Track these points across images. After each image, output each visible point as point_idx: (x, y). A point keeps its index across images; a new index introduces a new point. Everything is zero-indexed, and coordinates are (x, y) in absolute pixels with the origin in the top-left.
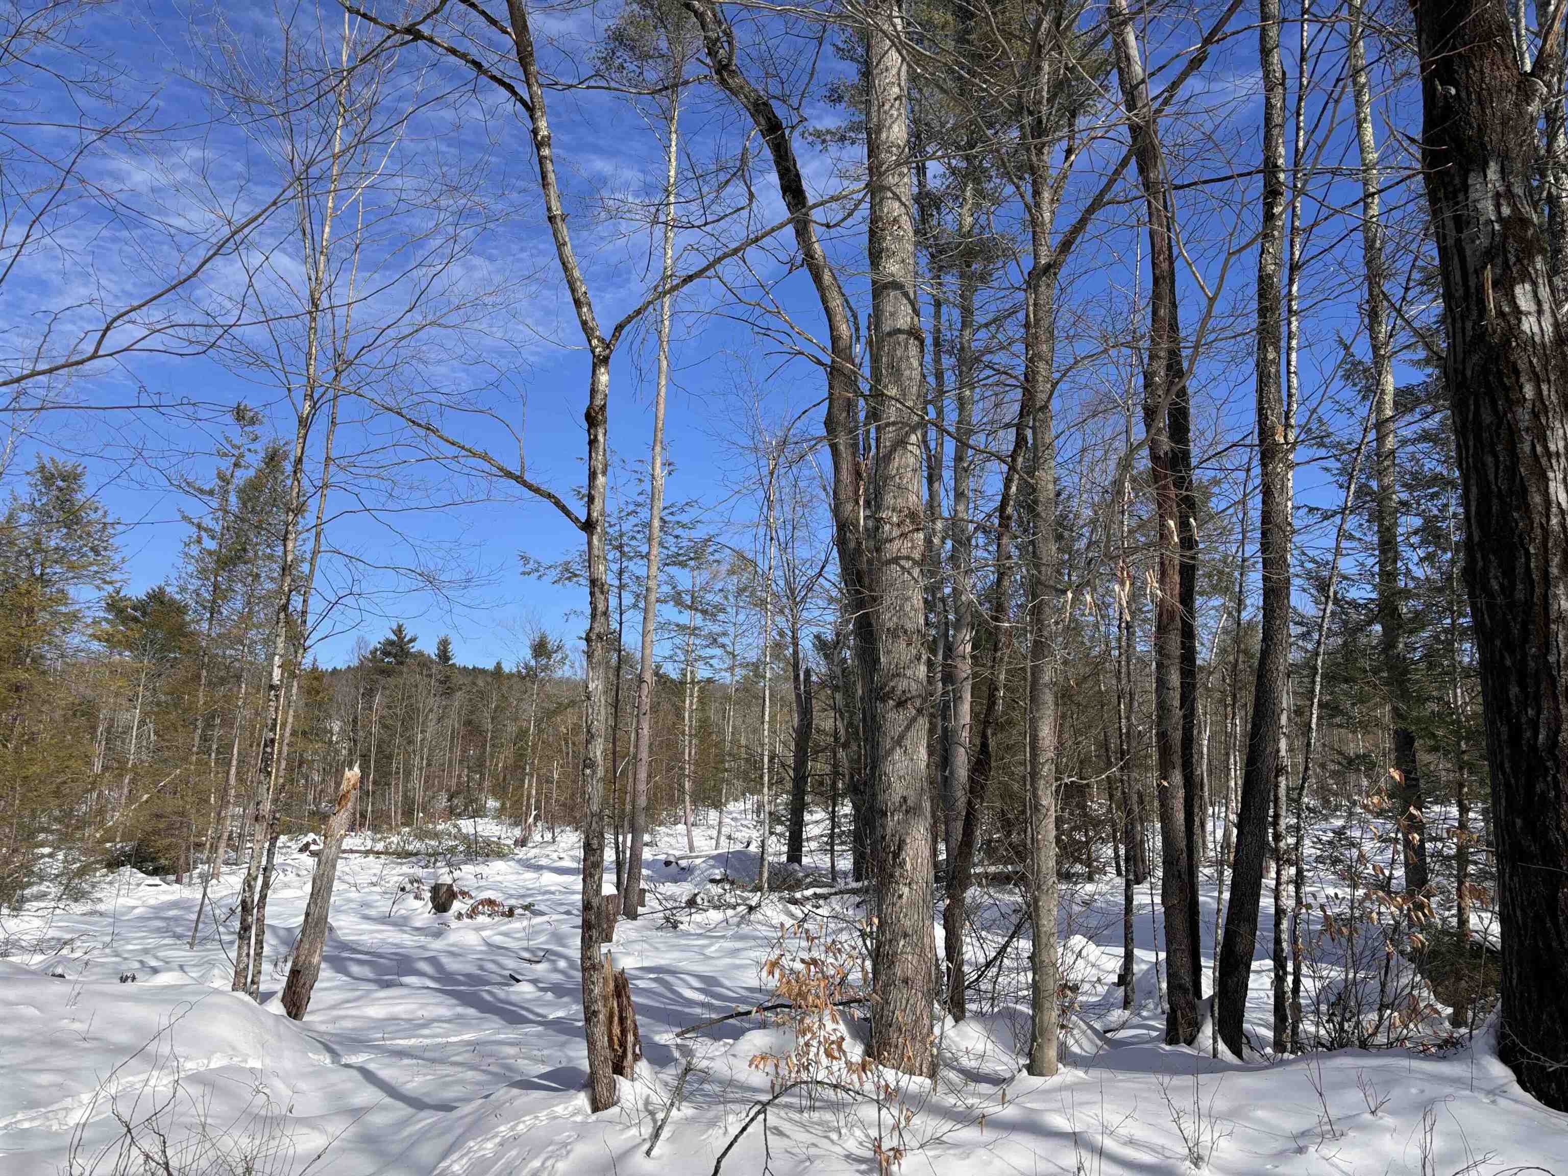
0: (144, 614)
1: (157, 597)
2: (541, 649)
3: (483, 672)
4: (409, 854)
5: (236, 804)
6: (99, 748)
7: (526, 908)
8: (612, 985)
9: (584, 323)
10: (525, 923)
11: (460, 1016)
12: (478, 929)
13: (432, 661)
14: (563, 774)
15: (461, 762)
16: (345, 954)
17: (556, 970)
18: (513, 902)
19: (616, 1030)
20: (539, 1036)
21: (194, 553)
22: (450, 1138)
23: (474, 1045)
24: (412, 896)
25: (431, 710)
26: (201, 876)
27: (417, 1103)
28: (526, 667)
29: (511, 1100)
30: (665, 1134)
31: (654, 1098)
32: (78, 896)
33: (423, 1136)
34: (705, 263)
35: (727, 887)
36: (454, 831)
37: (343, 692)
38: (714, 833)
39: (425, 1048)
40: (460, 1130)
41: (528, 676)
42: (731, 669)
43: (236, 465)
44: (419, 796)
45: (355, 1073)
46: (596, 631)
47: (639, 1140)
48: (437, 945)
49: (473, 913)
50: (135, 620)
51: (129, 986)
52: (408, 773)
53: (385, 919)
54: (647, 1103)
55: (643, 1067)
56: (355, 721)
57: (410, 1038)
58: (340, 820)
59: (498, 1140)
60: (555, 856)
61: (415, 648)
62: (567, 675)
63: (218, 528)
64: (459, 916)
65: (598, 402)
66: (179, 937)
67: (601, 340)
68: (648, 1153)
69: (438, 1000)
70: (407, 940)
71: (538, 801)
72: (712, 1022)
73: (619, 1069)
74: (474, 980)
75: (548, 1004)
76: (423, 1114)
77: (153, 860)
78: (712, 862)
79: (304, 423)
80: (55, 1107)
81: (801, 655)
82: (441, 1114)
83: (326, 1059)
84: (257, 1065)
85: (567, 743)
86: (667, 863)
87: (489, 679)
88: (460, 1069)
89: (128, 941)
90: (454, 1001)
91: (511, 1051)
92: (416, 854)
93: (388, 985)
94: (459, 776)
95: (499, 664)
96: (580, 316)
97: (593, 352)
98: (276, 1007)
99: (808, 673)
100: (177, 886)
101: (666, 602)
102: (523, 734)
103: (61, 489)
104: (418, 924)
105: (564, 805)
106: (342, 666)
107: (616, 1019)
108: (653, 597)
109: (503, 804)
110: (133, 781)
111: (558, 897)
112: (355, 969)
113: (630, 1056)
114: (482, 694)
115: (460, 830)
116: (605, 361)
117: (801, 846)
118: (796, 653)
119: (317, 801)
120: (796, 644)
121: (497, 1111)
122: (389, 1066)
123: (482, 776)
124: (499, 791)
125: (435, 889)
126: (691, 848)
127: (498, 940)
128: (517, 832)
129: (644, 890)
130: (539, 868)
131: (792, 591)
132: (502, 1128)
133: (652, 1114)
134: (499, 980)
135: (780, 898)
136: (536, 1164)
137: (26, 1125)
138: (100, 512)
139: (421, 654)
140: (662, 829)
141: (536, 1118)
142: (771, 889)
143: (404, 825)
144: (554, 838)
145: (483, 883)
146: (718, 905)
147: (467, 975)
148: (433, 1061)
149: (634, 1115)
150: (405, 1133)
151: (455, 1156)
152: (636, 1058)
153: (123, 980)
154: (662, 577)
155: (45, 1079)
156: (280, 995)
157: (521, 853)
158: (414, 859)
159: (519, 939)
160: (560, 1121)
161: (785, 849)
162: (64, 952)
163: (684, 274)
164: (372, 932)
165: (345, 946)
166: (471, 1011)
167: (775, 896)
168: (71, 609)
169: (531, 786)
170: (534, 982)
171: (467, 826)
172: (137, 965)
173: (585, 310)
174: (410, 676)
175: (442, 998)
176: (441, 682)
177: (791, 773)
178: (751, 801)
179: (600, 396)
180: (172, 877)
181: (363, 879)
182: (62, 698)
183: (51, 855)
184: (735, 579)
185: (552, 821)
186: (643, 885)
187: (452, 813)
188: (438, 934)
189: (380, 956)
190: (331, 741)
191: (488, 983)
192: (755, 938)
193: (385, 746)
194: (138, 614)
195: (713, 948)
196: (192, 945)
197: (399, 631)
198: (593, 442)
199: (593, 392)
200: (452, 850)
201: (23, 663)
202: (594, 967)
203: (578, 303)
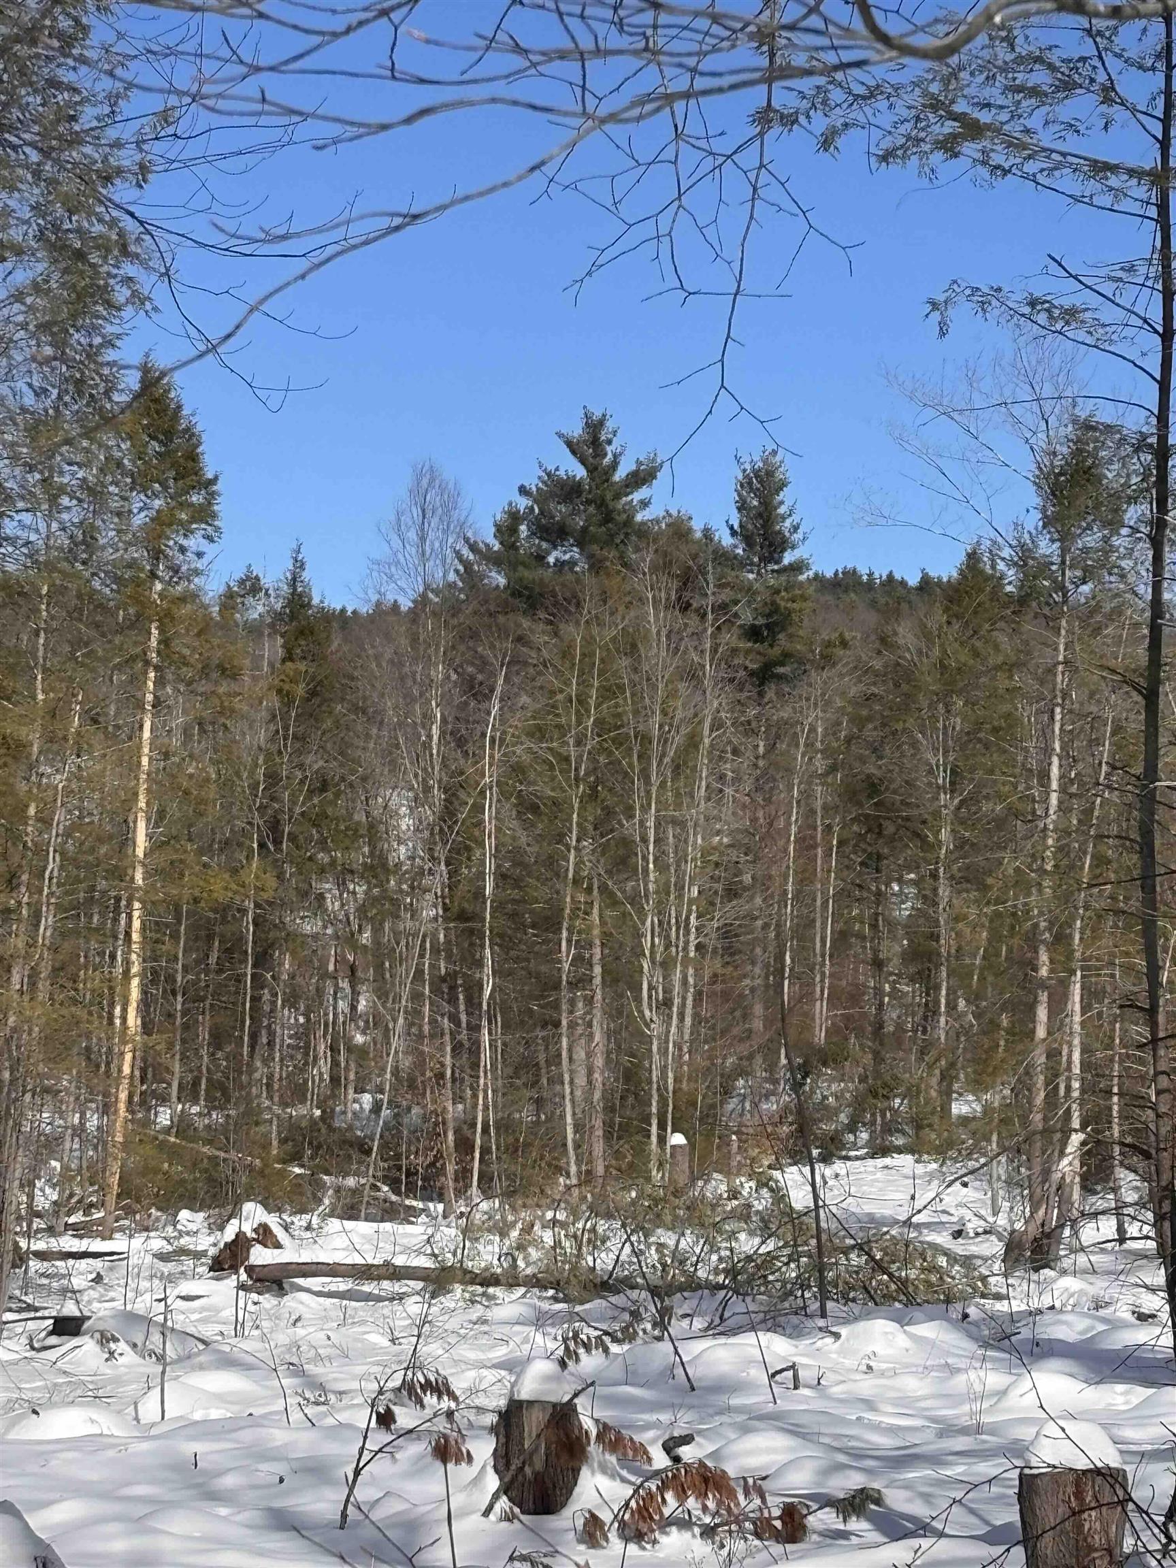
18: (805, 1481)
41: (1033, 596)
49: (643, 1519)
197: (591, 444)
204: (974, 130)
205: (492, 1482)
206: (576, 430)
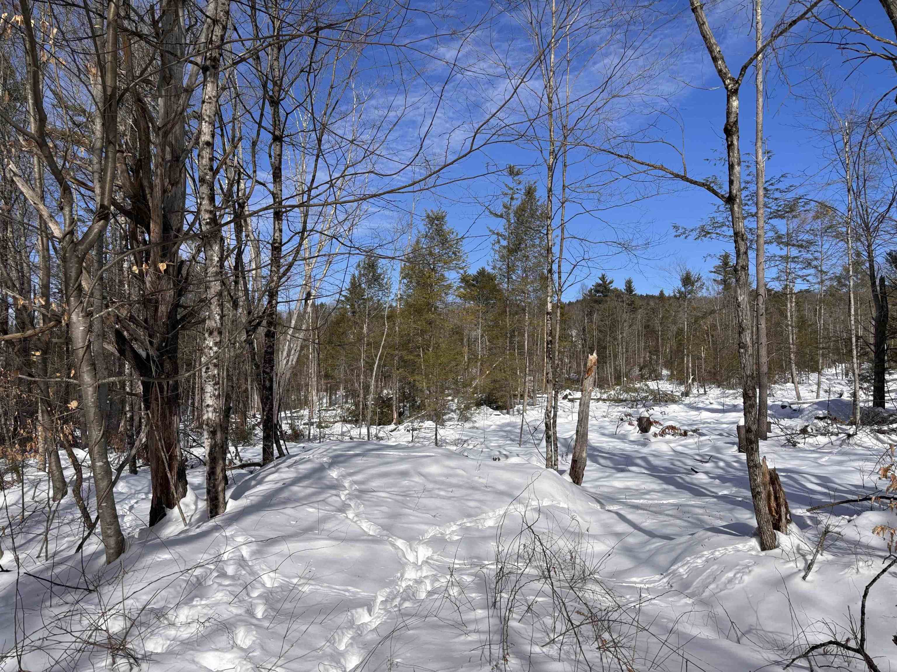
0: (477, 282)
1: (482, 273)
2: (687, 280)
3: (653, 297)
4: (622, 401)
5: (530, 375)
6: (466, 349)
7: (694, 431)
8: (768, 477)
9: (720, 71)
10: (696, 440)
11: (665, 490)
12: (668, 442)
13: (623, 293)
14: (707, 354)
15: (645, 349)
16: (596, 453)
17: (719, 467)
18: (686, 428)
19: (773, 504)
20: (715, 504)
21: (498, 249)
22: (674, 555)
23: (678, 506)
24: (627, 424)
25: (625, 321)
26: (518, 411)
27: (651, 534)
28: (679, 292)
29: (708, 538)
30: (815, 568)
31: (803, 546)
32: (467, 419)
33: (658, 551)
34: (805, 9)
35: (829, 422)
36: (645, 388)
37: (576, 314)
38: (815, 388)
39: (651, 506)
40: (679, 551)
41: (681, 297)
42: (822, 282)
43: (512, 199)
44: (624, 370)
45: (615, 515)
46: (741, 264)
47: (796, 570)
48: (645, 450)
49: (663, 433)
50: (473, 285)
51: (497, 463)
52: (615, 356)
53: (613, 435)
54: (798, 549)
55: (793, 527)
56: (584, 330)
57: (640, 499)
58: (588, 382)
59: (704, 559)
60: (707, 402)
61: (613, 286)
62: (705, 295)
63: (506, 234)
64: (655, 435)
65: (732, 119)
66: (513, 440)
67: (732, 79)
68: (804, 578)
69: (649, 480)
70: (628, 447)
71: (693, 371)
72: (833, 505)
73: (777, 527)
74: (668, 470)
75: (717, 486)
76: (654, 540)
77: (496, 402)
78: (815, 406)
79: (551, 169)
80: (479, 517)
81: (876, 268)
82: (665, 541)
83: (598, 507)
84: (566, 506)
85: (708, 336)
86: (783, 407)
87: (657, 301)
88: (670, 518)
89: (491, 441)
90: (661, 482)
91: (700, 511)
92: (625, 401)
93: (622, 470)
94: (645, 357)
95: (662, 292)
96: (716, 67)
97: (727, 88)
98: (567, 478)
99: (882, 280)
100: (507, 416)
101: (771, 243)
102: (680, 332)
103: (437, 225)
104: (632, 439)
105: (710, 372)
106: (574, 300)
107: (773, 498)
108: (762, 241)
109: (672, 373)
110: (481, 364)
111: (712, 425)
112: (602, 461)
113: (784, 520)
114: (654, 310)
115: (648, 387)
116: (735, 92)
117: (884, 397)
118: (872, 267)
119: (569, 373)
120: (871, 260)
121: (700, 542)
122: (631, 513)
123: (658, 356)
124: (668, 365)
125: (640, 420)
126: (799, 397)
127: (679, 449)
128: (682, 388)
129: (770, 423)
130: (698, 409)
131: (867, 225)
132: (705, 553)
133: (803, 556)
134: (685, 471)
135: (871, 431)
136: (730, 575)
137: (468, 525)
138: (455, 234)
139: (616, 290)
140: (777, 386)
141: (727, 550)
142: (863, 424)
143: (617, 384)
144: (705, 391)
145: (665, 417)
146: (825, 433)
147: (665, 468)
148: (656, 512)
149: (792, 555)
150: (648, 548)
151: (679, 564)
152: (788, 522)
153: (495, 459)
154: (767, 227)
155: (472, 504)
156: (569, 471)
157: (687, 400)
158: (624, 403)
159: (691, 449)
160: (741, 553)
161: (871, 398)
162: (465, 445)
163: (790, 21)
164: (607, 442)
165: (595, 449)
166: (671, 487)
167: (868, 429)
168: (449, 282)
169: (688, 362)
170: (706, 473)
171: (652, 385)
172: (498, 453)
173: (720, 62)
174: (611, 303)
175: (654, 479)
176: (629, 305)
177: (873, 347)
178: (841, 368)
179: (733, 116)
180: (505, 411)
181: (599, 414)
182: (449, 325)
183: (452, 400)
184: (819, 221)
185: (703, 382)
186: (769, 419)
187: (642, 378)
188: (644, 445)
189: (614, 455)
190: (572, 341)
191: (679, 473)
192: (856, 454)
193: (601, 342)
194: (474, 283)
195: (824, 460)
196: (520, 445)
197: (603, 278)
198: (730, 146)
199: (728, 113)
200: (645, 398)
201: (431, 311)
202: (756, 466)
203: (715, 59)
204: (709, 233)
205: (638, 428)
206: (600, 276)
